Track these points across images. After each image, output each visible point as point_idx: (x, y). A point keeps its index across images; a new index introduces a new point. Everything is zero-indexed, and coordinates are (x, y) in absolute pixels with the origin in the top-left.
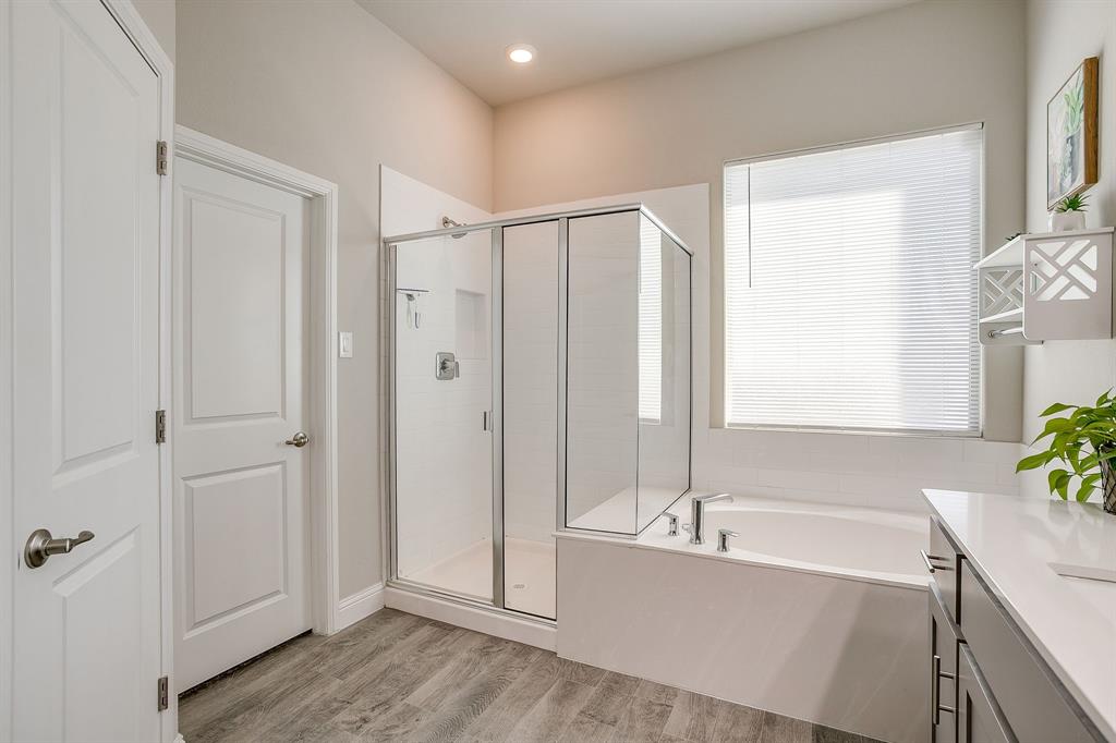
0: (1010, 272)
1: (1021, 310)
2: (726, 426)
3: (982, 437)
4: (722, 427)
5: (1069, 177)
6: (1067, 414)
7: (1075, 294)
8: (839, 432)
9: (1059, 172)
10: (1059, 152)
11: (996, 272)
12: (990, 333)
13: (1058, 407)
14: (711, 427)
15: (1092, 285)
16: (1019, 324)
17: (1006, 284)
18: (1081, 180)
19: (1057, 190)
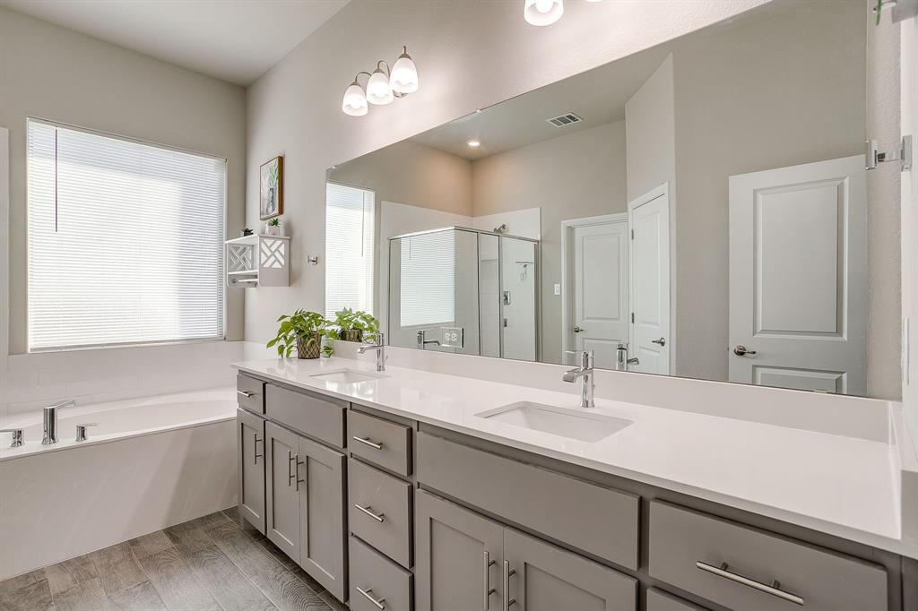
0: (242, 248)
1: (258, 271)
2: (29, 351)
3: (225, 339)
4: (24, 352)
5: (271, 208)
6: (288, 320)
7: (277, 265)
8: (138, 345)
9: (266, 203)
10: (266, 193)
11: (236, 247)
12: (233, 280)
13: (284, 317)
14: (10, 354)
15: (283, 261)
16: (256, 277)
17: (240, 254)
18: (276, 211)
19: (265, 211)
